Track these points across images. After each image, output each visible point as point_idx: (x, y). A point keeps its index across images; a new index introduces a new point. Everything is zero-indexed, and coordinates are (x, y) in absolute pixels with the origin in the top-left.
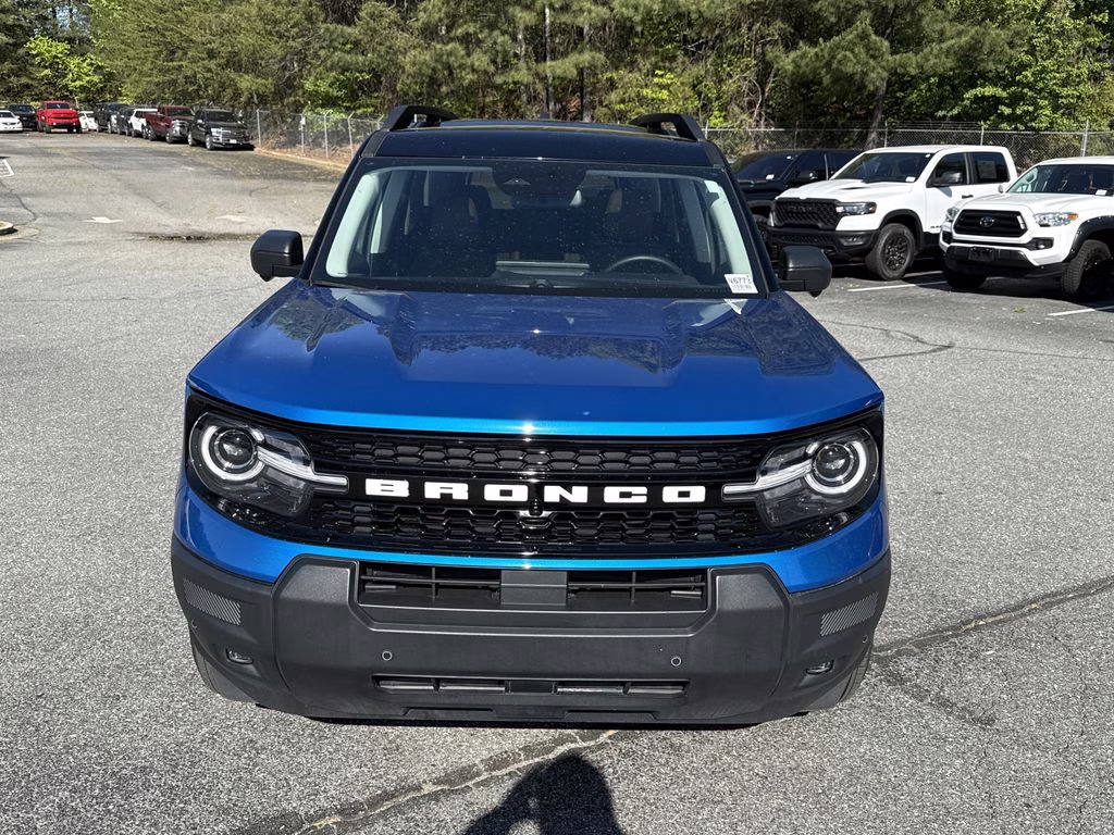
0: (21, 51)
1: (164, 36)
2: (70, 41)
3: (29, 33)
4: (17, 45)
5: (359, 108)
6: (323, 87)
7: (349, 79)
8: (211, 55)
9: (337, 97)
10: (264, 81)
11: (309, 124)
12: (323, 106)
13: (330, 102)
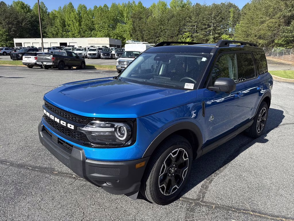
0: (220, 38)
1: (247, 32)
2: (230, 35)
3: (222, 34)
4: (220, 37)
5: (288, 46)
6: (280, 42)
7: (287, 40)
8: (256, 36)
9: (284, 44)
10: (265, 41)
11: (274, 51)
12: (279, 46)
13: (281, 45)
